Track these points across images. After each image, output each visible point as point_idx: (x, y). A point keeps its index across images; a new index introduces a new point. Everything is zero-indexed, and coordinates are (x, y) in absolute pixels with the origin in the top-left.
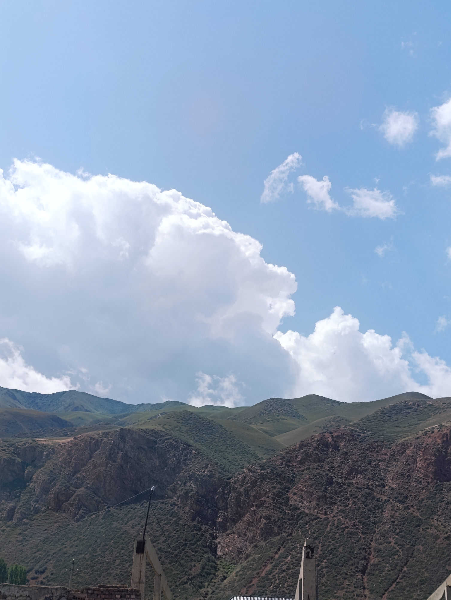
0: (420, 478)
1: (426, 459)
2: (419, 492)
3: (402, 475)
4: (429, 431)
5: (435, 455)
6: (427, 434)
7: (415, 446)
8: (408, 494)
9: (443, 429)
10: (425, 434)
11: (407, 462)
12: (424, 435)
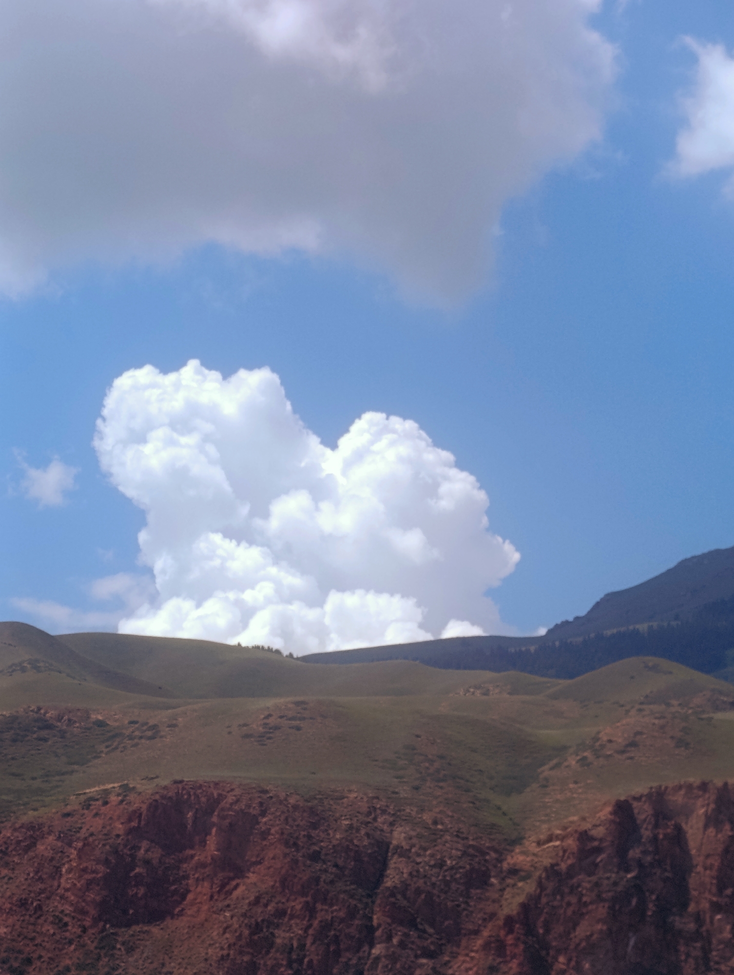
0: (66, 915)
1: (85, 870)
2: (60, 950)
3: (23, 903)
4: (97, 800)
5: (107, 862)
6: (90, 805)
7: (60, 835)
8: (34, 952)
9: (132, 797)
10: (87, 805)
11: (37, 872)
12: (83, 809)
